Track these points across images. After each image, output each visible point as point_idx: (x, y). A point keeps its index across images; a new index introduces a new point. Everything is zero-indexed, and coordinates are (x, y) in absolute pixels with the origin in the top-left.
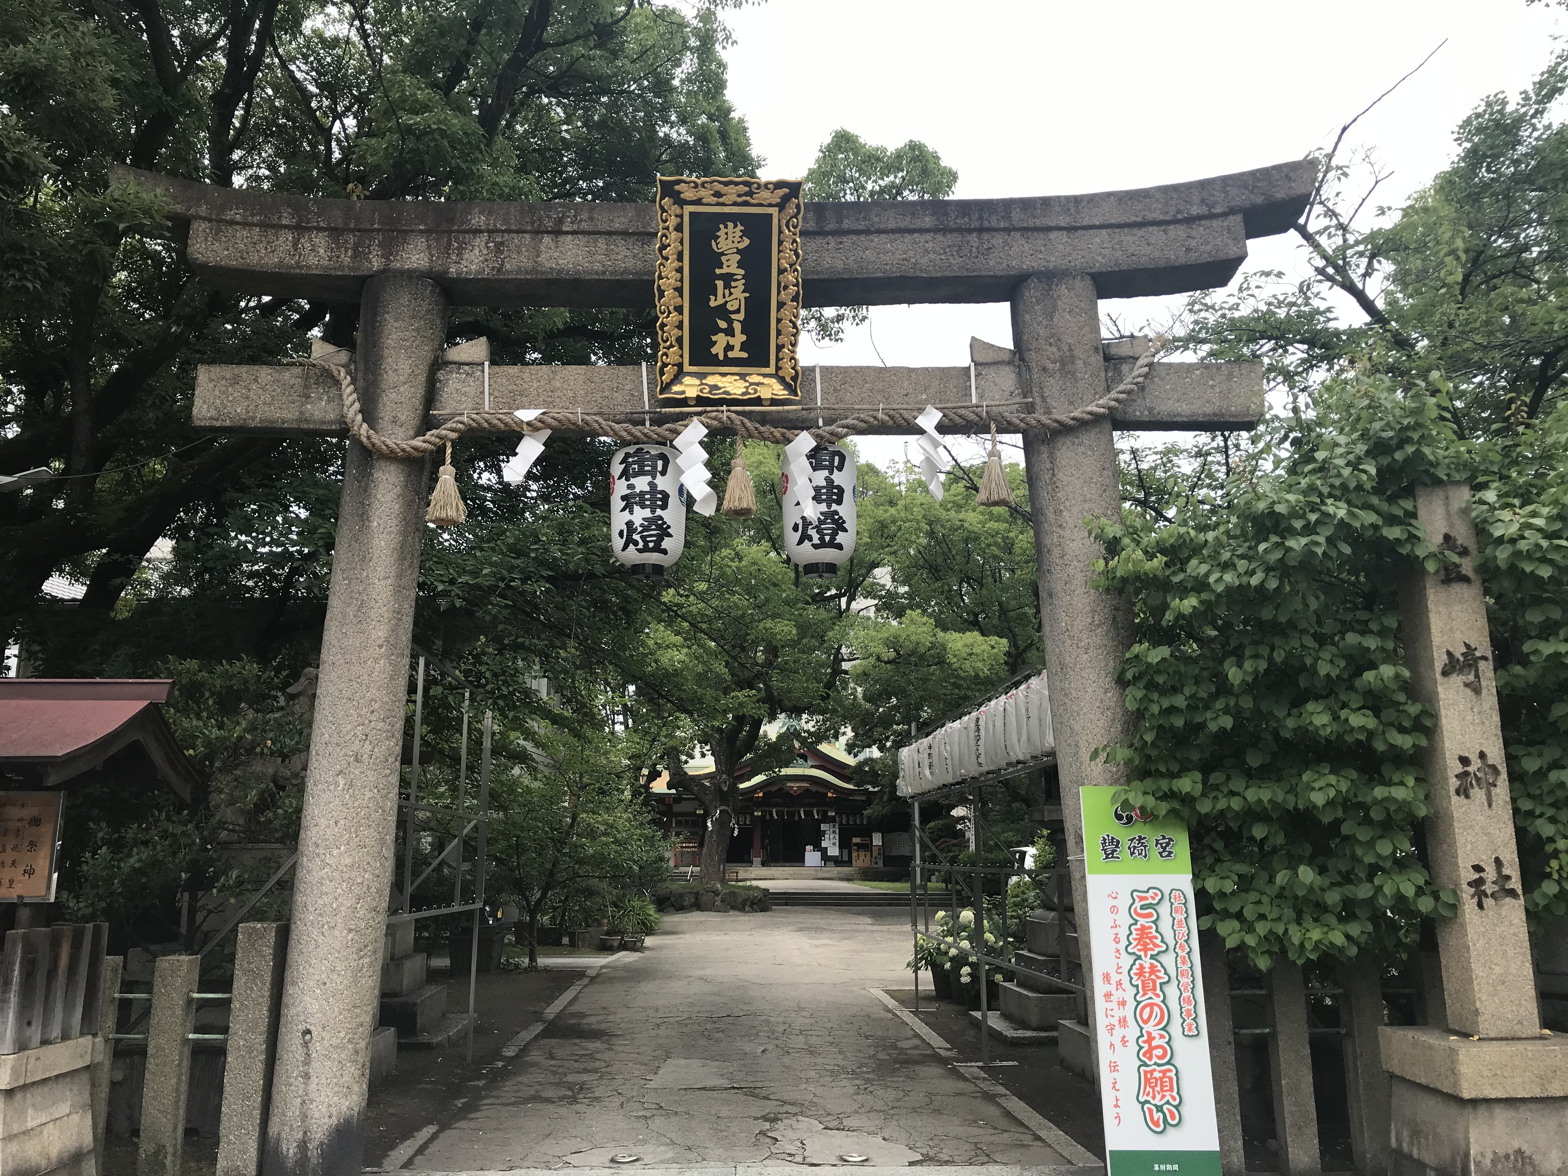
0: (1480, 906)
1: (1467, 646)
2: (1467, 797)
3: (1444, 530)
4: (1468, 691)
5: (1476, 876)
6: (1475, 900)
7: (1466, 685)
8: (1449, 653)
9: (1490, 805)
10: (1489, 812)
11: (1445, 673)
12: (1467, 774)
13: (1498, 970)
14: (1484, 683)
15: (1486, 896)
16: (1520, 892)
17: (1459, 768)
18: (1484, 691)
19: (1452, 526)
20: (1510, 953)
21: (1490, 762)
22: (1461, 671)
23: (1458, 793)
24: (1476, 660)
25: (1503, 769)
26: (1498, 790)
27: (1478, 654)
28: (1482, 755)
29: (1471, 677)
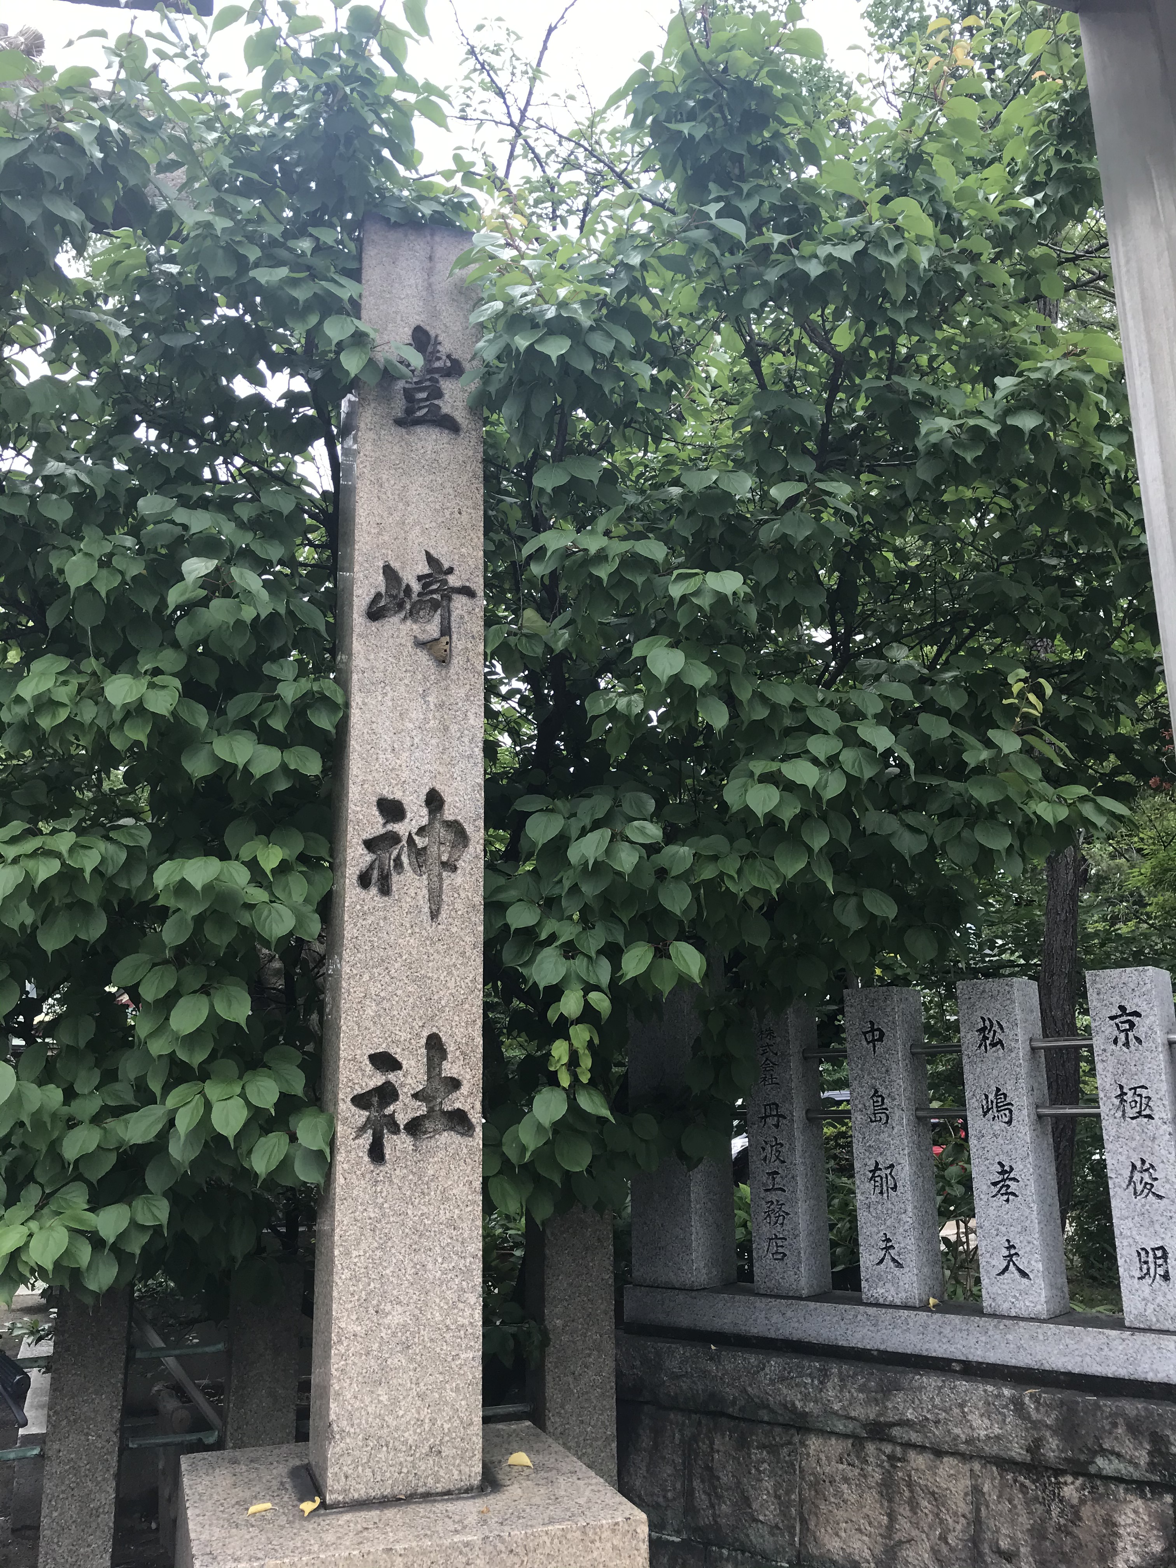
0: (377, 1153)
1: (431, 560)
2: (385, 890)
3: (416, 319)
4: (423, 657)
5: (378, 1080)
6: (367, 1139)
7: (420, 644)
8: (389, 572)
9: (434, 915)
10: (430, 928)
11: (375, 613)
12: (392, 839)
13: (396, 1317)
14: (459, 643)
15: (395, 1128)
16: (477, 1118)
17: (376, 826)
18: (457, 661)
19: (435, 314)
20: (434, 1272)
21: (449, 814)
22: (412, 615)
23: (364, 880)
24: (448, 593)
25: (476, 832)
26: (458, 879)
27: (453, 581)
28: (434, 801)
29: (433, 629)
